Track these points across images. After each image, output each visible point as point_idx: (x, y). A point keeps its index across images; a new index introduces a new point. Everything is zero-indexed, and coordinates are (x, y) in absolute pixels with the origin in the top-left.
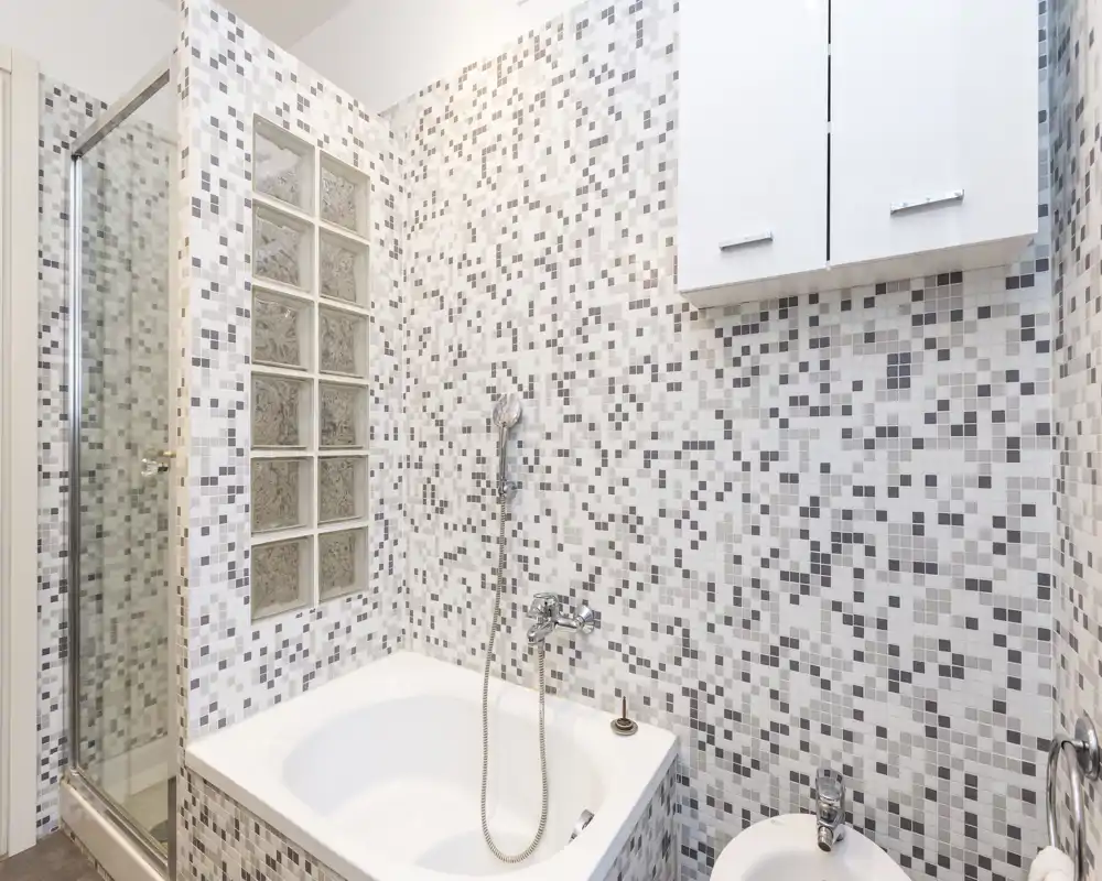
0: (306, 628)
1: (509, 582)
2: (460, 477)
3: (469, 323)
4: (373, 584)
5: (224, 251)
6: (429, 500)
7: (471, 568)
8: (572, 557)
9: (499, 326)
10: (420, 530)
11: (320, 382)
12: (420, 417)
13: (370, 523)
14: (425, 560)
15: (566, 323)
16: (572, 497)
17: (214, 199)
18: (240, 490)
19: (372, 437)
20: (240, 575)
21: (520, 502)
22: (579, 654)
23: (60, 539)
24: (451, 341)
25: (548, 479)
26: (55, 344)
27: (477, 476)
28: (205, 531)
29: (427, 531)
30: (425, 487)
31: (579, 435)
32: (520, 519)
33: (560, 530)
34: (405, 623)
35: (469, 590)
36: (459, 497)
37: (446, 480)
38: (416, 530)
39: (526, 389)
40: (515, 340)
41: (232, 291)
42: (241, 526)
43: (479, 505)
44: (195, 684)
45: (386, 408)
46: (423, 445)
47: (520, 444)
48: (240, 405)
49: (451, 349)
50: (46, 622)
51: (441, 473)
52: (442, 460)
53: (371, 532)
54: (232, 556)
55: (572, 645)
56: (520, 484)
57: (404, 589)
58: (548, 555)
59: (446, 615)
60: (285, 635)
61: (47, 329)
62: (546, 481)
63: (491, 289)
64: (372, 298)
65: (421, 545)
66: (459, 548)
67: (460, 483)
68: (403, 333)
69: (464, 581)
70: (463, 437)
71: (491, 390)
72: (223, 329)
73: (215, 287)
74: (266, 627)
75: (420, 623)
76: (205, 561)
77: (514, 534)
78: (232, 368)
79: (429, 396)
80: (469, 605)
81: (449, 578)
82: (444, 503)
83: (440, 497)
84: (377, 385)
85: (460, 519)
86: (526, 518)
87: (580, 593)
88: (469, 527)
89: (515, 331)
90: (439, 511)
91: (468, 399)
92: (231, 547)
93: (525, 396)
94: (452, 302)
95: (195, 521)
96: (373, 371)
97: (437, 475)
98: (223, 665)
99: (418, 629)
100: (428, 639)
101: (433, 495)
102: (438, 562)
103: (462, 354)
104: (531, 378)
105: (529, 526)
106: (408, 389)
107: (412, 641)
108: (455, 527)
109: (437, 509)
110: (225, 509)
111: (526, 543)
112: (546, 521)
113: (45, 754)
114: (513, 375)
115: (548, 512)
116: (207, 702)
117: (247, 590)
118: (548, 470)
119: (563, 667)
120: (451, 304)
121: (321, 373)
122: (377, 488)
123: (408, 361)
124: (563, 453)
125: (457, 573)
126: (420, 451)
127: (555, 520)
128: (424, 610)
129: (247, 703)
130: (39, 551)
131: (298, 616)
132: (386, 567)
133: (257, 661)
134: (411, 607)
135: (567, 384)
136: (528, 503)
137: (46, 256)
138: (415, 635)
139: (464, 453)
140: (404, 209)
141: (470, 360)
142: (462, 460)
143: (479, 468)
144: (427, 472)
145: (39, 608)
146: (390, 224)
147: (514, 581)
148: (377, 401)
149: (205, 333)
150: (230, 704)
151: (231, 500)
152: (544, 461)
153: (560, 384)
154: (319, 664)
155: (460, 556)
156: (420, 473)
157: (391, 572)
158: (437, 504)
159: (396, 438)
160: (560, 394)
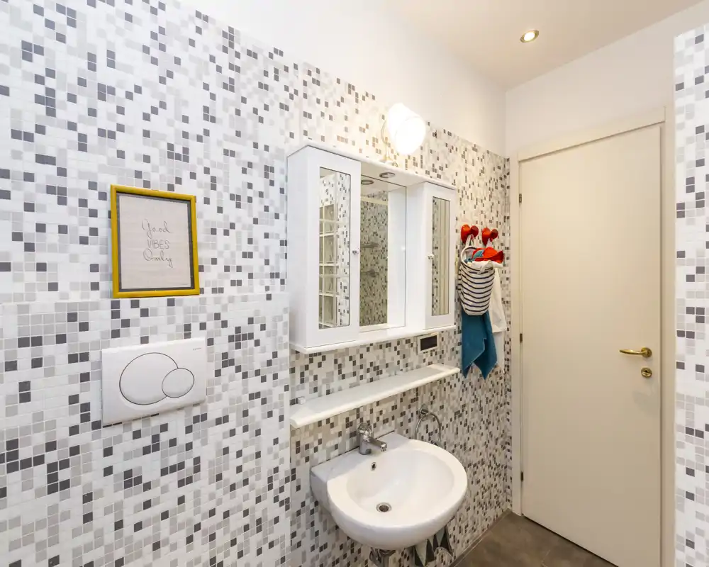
149: (690, 310)
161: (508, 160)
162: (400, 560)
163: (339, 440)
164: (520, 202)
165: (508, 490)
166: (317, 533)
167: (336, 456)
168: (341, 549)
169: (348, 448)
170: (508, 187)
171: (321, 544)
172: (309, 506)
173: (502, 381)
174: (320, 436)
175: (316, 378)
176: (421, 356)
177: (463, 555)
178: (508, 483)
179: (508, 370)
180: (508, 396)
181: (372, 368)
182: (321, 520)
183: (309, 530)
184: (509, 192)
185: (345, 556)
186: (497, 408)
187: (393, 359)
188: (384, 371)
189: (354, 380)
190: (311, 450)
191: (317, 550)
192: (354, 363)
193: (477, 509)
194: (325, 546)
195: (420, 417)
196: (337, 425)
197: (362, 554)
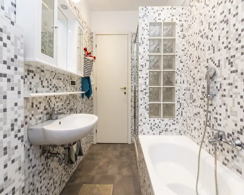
0: (160, 122)
1: (211, 125)
2: (198, 93)
3: (201, 49)
4: (176, 117)
5: (144, 50)
6: (191, 99)
7: (201, 118)
8: (233, 121)
9: (209, 47)
10: (189, 106)
11: (163, 71)
12: (189, 77)
13: (176, 103)
14: (190, 114)
15: (232, 39)
16: (234, 100)
17: (143, 42)
18: (147, 93)
19: (176, 83)
20: (147, 109)
21: (215, 101)
22: (235, 156)
23: (133, 101)
24: (197, 55)
25: (224, 93)
26: (133, 72)
27: (203, 92)
28: (141, 100)
29: (190, 107)
30: (190, 95)
31: (237, 77)
32: (215, 106)
33: (229, 110)
34: (186, 129)
35: (200, 124)
36: (198, 98)
37: (195, 94)
38: (188, 106)
39: (217, 64)
40: (214, 50)
41: (146, 57)
42: (147, 100)
43: (203, 101)
44: (140, 125)
45: (181, 76)
46: (190, 84)
47: (215, 82)
48: (147, 78)
49: (196, 58)
50: (132, 112)
51: (194, 92)
52: (194, 88)
53: (176, 105)
54: (145, 105)
55: (233, 152)
56: (215, 95)
57: (186, 121)
58: (224, 118)
59: (195, 130)
60: (155, 122)
61: (132, 69)
62: (224, 94)
63: (207, 37)
64: (176, 50)
65: (189, 110)
66: (198, 112)
67: (199, 94)
68: (186, 57)
69: (199, 122)
70: (199, 81)
71: (207, 67)
72: (144, 64)
73: (143, 57)
74: (152, 120)
75: (189, 130)
76: (141, 105)
77: (213, 110)
78: (146, 71)
79: (191, 72)
80: (200, 129)
81: (196, 120)
82: (195, 100)
83: (194, 98)
84: (178, 70)
85: (198, 104)
86: (217, 106)
87: (236, 135)
88: (201, 107)
89: (214, 47)
90: (193, 102)
91: (200, 71)
92: (145, 103)
93: (217, 66)
94: (197, 44)
95: (140, 98)
96: (176, 67)
97: (193, 92)
98: (144, 124)
99: (188, 131)
100: (191, 135)
101: (192, 98)
102: (193, 115)
103: (199, 58)
104: (219, 61)
105: (218, 108)
106: (187, 71)
107: (187, 135)
108: (197, 106)
109: (193, 101)
110: (144, 96)
111: (217, 114)
112: (224, 107)
113: (132, 132)
114: (213, 61)
115: (224, 104)
116: (141, 129)
117: (148, 112)
118: (225, 90)
119: (229, 158)
120: (197, 45)
121: (163, 69)
122: (178, 95)
123: (187, 64)
124: (230, 84)
125: (198, 119)
126: (189, 86)
127: (227, 107)
128: (190, 127)
129: (148, 132)
130: (131, 102)
131: (158, 119)
132: (180, 114)
133: (150, 125)
134: (187, 126)
135: (232, 60)
136: (218, 101)
137: (132, 59)
138: (188, 133)
139: (200, 86)
140: (186, 25)
141: (201, 59)
142: (199, 88)
143: (203, 90)
144: (191, 92)
145: (131, 110)
146: (182, 31)
147: (213, 125)
148: (178, 74)
149: (141, 65)
150: (145, 131)
151: (145, 95)
152: (223, 88)
153: (229, 60)
154: (163, 131)
155: (198, 114)
156: (189, 92)
157: (182, 116)
158: (193, 100)
159: (184, 83)
160: (229, 64)
161: (92, 33)
162: (64, 166)
163: (41, 116)
164: (96, 47)
165: (92, 138)
166: (31, 160)
167: (40, 123)
168: (42, 166)
169: (45, 119)
170: (92, 42)
171: (33, 165)
172: (27, 147)
173: (91, 103)
174: (33, 113)
175: (31, 83)
176: (71, 88)
177: (82, 160)
178: (92, 135)
179: (92, 100)
180: (92, 108)
181: (55, 87)
182: (33, 153)
183: (27, 159)
184: (93, 43)
185: (44, 169)
186: (90, 111)
187: (62, 85)
188: (59, 89)
189: (48, 89)
190: (28, 119)
191: (31, 168)
192: (48, 82)
193: (85, 144)
194: (35, 166)
195: (70, 111)
196: (41, 108)
197: (51, 166)
